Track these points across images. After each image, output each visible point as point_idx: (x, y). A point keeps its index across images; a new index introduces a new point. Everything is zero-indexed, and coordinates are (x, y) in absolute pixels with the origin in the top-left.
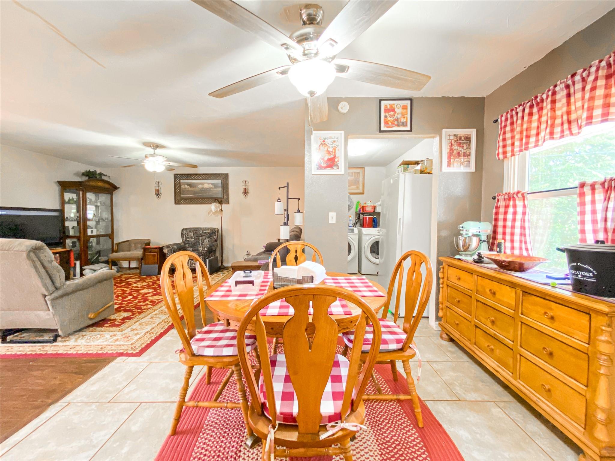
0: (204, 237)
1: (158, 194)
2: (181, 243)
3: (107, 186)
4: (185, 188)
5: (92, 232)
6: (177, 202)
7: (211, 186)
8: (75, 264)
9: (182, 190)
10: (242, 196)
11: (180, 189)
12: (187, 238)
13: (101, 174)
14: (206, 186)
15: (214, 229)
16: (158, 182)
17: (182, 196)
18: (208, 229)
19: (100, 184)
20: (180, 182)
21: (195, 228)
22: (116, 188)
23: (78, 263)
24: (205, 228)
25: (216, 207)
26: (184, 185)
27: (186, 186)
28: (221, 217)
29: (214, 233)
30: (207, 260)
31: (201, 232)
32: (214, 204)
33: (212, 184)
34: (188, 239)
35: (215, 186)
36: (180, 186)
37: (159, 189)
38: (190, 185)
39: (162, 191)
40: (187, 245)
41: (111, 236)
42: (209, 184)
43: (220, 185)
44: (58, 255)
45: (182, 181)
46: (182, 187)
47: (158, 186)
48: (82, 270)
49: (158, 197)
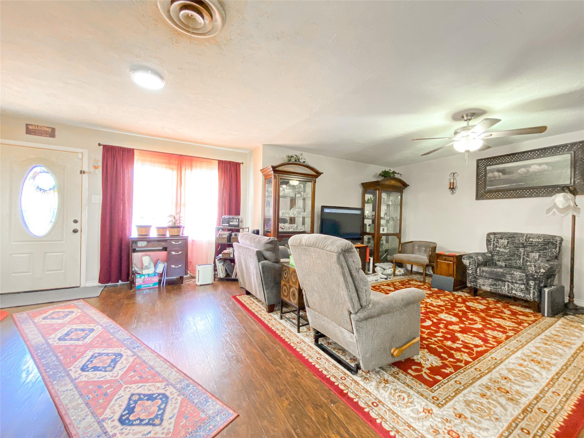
0: (529, 249)
1: (452, 188)
2: (487, 253)
3: (399, 184)
4: (494, 177)
5: (383, 230)
6: (479, 196)
7: (545, 167)
8: (370, 259)
9: (487, 179)
11: (485, 179)
12: (496, 247)
13: (394, 173)
14: (534, 168)
15: (553, 237)
16: (454, 174)
17: (488, 187)
18: (539, 237)
19: (393, 182)
20: (485, 169)
21: (511, 234)
22: (405, 185)
23: (372, 259)
24: (532, 234)
26: (493, 173)
27: (496, 174)
28: (574, 217)
29: (553, 244)
30: (546, 290)
31: (522, 240)
32: (562, 194)
33: (547, 164)
34: (498, 249)
35: (555, 166)
36: (485, 175)
37: (455, 181)
38: (503, 171)
39: (459, 184)
40: (496, 258)
41: (398, 235)
42: (540, 164)
44: (359, 250)
45: (488, 168)
46: (490, 175)
47: (453, 179)
48: (374, 267)
49: (452, 192)
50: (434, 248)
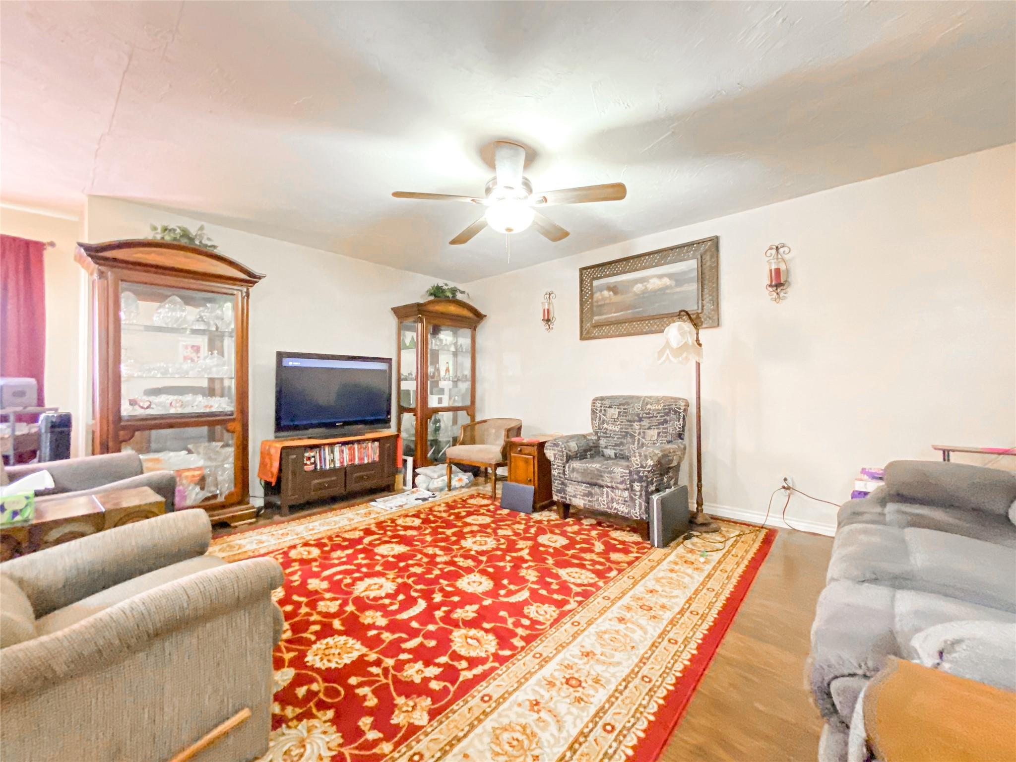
0: (645, 423)
1: (548, 321)
2: (591, 434)
3: (466, 313)
4: (604, 299)
5: (440, 401)
6: (585, 335)
7: (666, 281)
8: (405, 461)
9: (595, 304)
10: (767, 295)
11: (592, 303)
12: (604, 422)
13: (454, 291)
14: (654, 284)
15: (676, 400)
16: (549, 294)
17: (596, 318)
18: (658, 400)
19: (452, 309)
20: (591, 286)
21: (624, 398)
22: (479, 316)
23: (410, 460)
24: (650, 397)
25: (683, 334)
26: (601, 291)
27: (606, 293)
28: (698, 365)
29: (676, 412)
30: (655, 498)
31: (637, 408)
32: (677, 324)
33: (670, 276)
34: (605, 426)
35: (678, 279)
36: (592, 295)
37: (551, 309)
38: (614, 289)
39: (556, 314)
40: (603, 442)
41: (470, 409)
42: (660, 277)
43: (695, 274)
44: (377, 444)
45: (596, 283)
46: (597, 296)
47: (549, 304)
48: (415, 475)
49: (547, 327)
50: (518, 430)
